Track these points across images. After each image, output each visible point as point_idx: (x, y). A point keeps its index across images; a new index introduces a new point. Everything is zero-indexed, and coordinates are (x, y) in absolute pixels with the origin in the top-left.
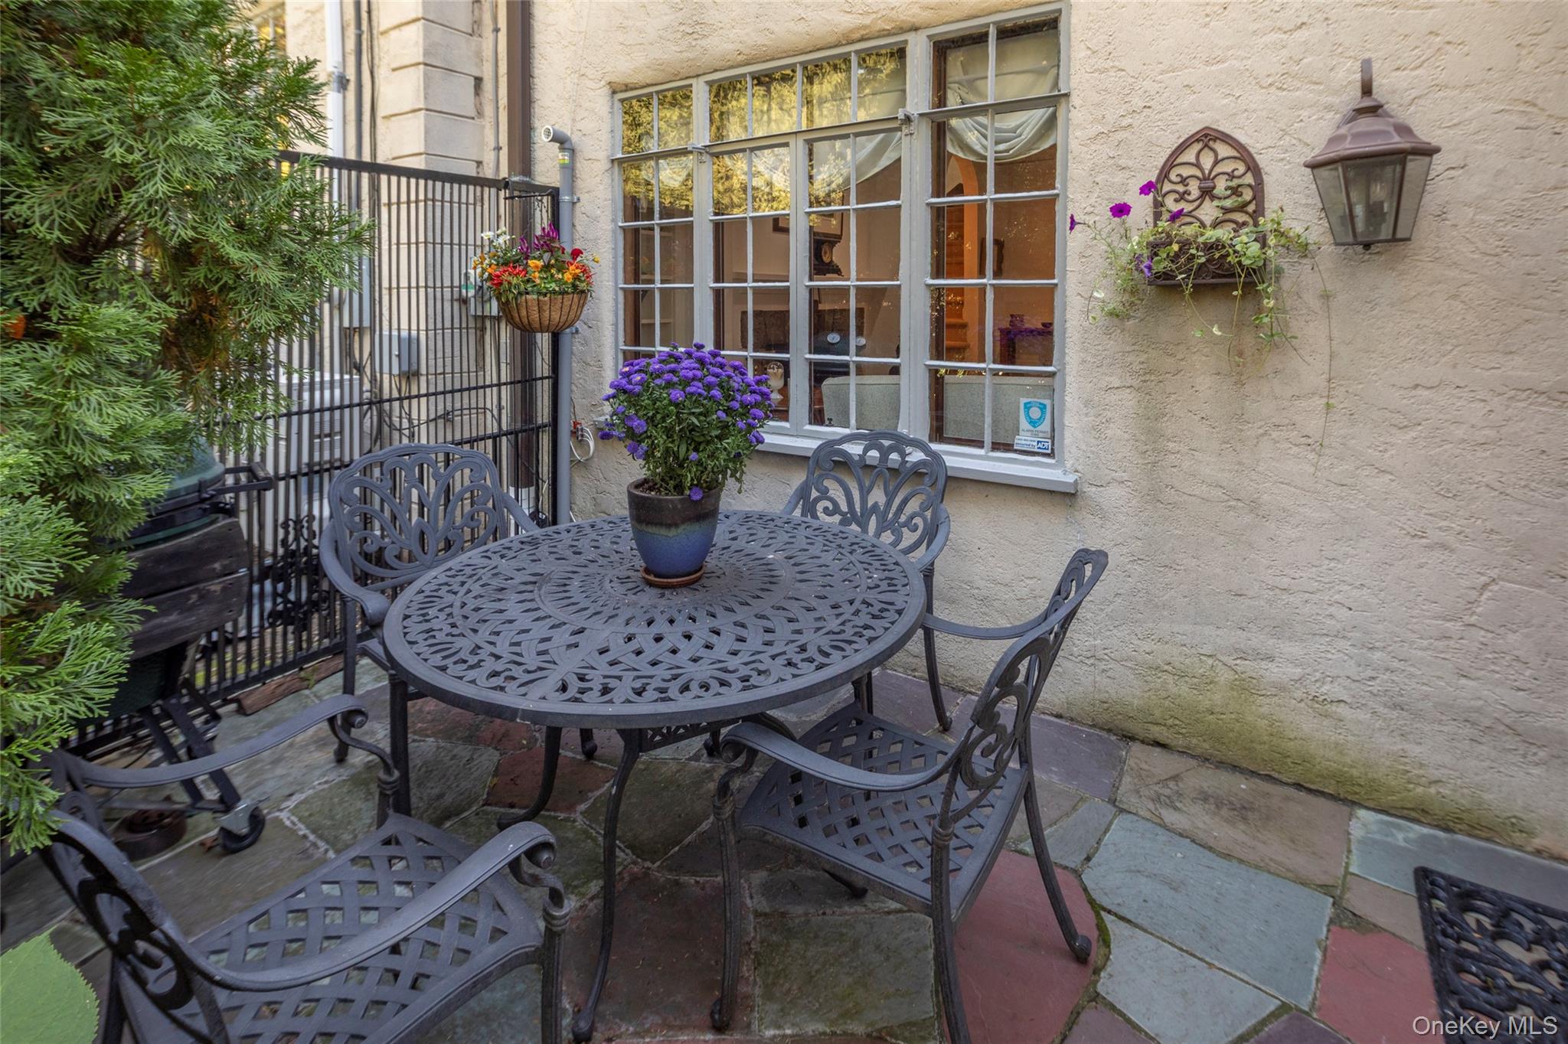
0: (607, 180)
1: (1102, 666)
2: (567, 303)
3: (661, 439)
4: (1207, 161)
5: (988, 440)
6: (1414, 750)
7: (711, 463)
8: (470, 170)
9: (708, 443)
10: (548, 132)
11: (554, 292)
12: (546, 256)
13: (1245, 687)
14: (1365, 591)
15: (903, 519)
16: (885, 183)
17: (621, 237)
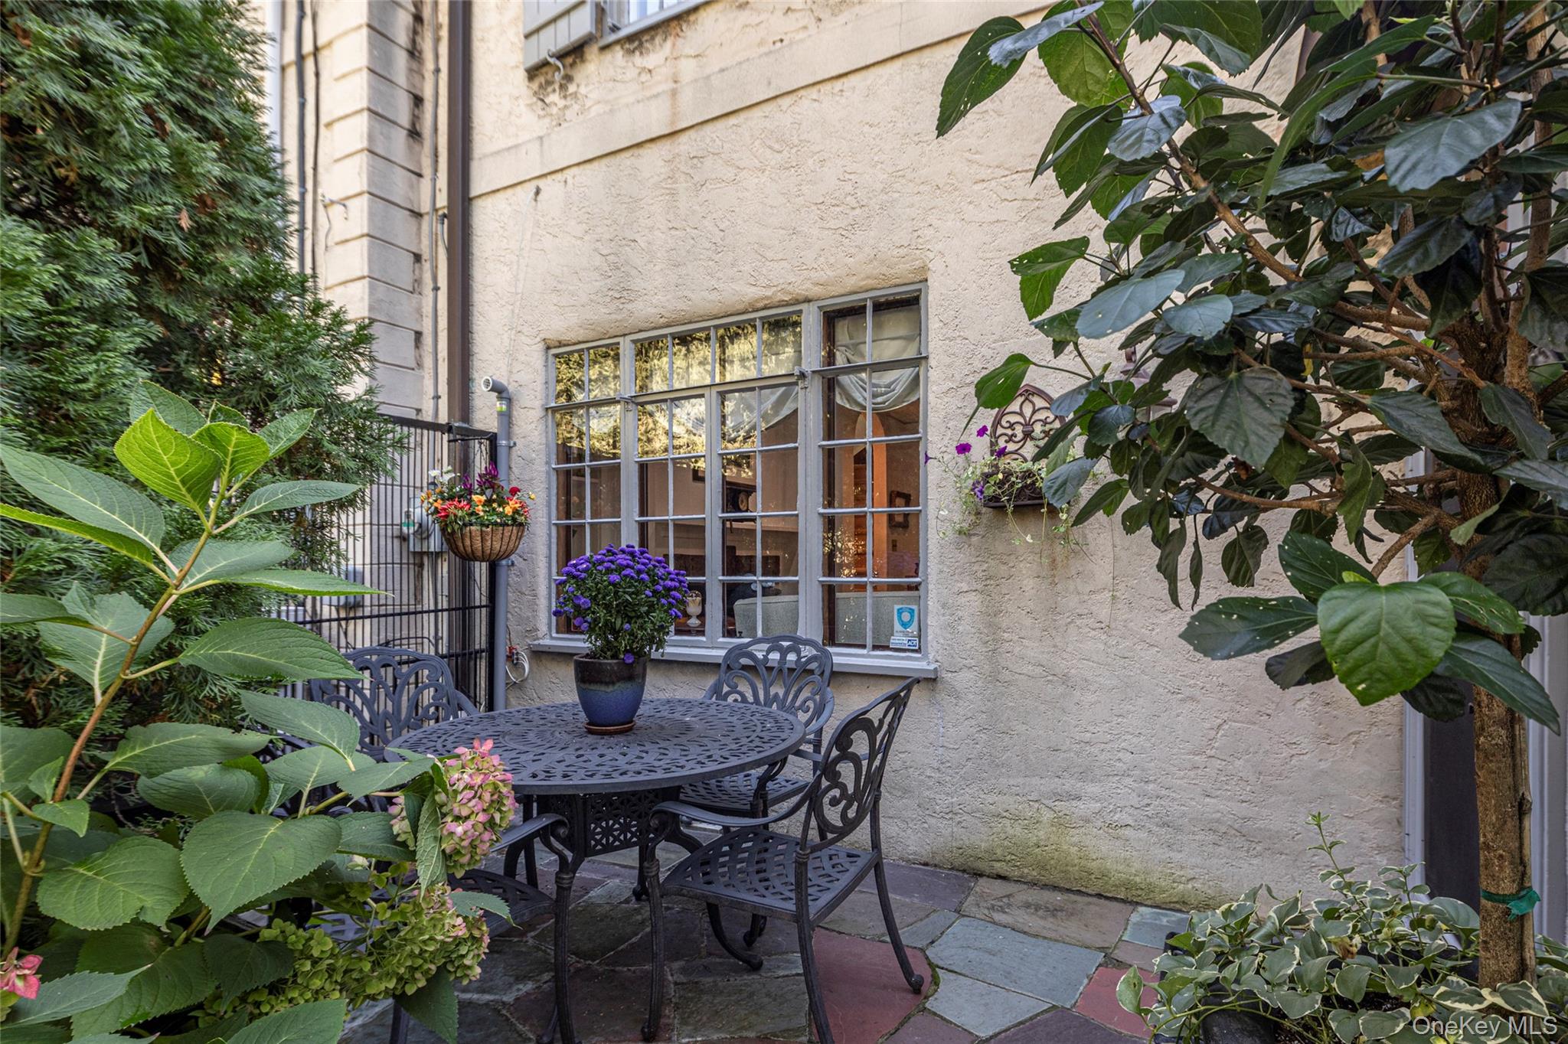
0: (541, 427)
1: (958, 818)
2: (507, 534)
3: (602, 613)
4: (1028, 410)
5: (869, 642)
6: (1177, 857)
7: (640, 634)
8: (412, 415)
9: (638, 617)
10: (487, 383)
11: (496, 524)
12: (489, 492)
13: (1061, 823)
14: (1142, 738)
15: (798, 704)
16: (785, 428)
17: (554, 478)
